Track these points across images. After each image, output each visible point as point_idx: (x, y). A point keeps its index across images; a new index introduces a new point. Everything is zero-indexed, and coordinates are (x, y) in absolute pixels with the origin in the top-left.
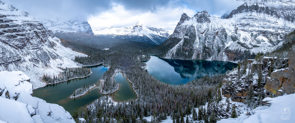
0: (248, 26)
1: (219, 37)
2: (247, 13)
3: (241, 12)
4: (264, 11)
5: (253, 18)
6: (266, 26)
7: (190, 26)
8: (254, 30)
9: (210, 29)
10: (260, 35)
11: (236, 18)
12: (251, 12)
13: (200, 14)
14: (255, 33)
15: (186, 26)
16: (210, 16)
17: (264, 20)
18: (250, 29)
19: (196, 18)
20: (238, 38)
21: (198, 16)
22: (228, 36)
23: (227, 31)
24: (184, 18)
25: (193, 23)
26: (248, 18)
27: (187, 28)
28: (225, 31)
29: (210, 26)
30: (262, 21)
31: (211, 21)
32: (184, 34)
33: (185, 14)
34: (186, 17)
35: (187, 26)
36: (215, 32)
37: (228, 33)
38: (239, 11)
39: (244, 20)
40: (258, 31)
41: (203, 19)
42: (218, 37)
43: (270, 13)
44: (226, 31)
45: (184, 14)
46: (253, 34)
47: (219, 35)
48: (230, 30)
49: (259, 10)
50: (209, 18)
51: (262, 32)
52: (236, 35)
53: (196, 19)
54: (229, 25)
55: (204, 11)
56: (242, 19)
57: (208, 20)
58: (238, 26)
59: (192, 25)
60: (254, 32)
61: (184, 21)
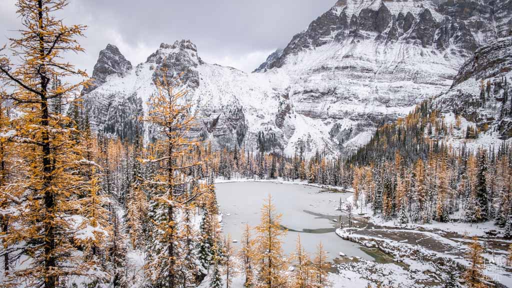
0: (330, 98)
1: (218, 136)
2: (339, 46)
3: (318, 44)
4: (410, 31)
5: (353, 68)
6: (399, 96)
7: (126, 97)
8: (346, 113)
9: (193, 110)
10: (362, 130)
11: (297, 67)
12: (353, 42)
13: (169, 51)
14: (346, 124)
15: (112, 96)
16: (201, 62)
17: (397, 72)
18: (336, 108)
19: (151, 68)
20: (282, 142)
21: (158, 62)
22: (250, 133)
23: (249, 118)
24: (108, 65)
25: (138, 86)
26: (337, 68)
27: (114, 104)
28: (243, 118)
29: (195, 98)
30: (387, 76)
31: (200, 81)
32: (102, 127)
33: (113, 49)
34: (115, 63)
35: (116, 99)
36: (206, 121)
37: (250, 125)
38: (310, 41)
39: (321, 74)
40: (362, 116)
41: (175, 73)
42: (214, 136)
43: (436, 37)
44: (248, 116)
45: (110, 47)
46: (338, 127)
47: (219, 130)
48: (260, 113)
49: (387, 30)
50: (199, 69)
51: (373, 119)
52: (276, 130)
53: (153, 72)
54: (262, 96)
55: (183, 41)
56: (315, 71)
57: (191, 78)
58: (297, 97)
59: (135, 94)
60: (345, 120)
61: (108, 78)
